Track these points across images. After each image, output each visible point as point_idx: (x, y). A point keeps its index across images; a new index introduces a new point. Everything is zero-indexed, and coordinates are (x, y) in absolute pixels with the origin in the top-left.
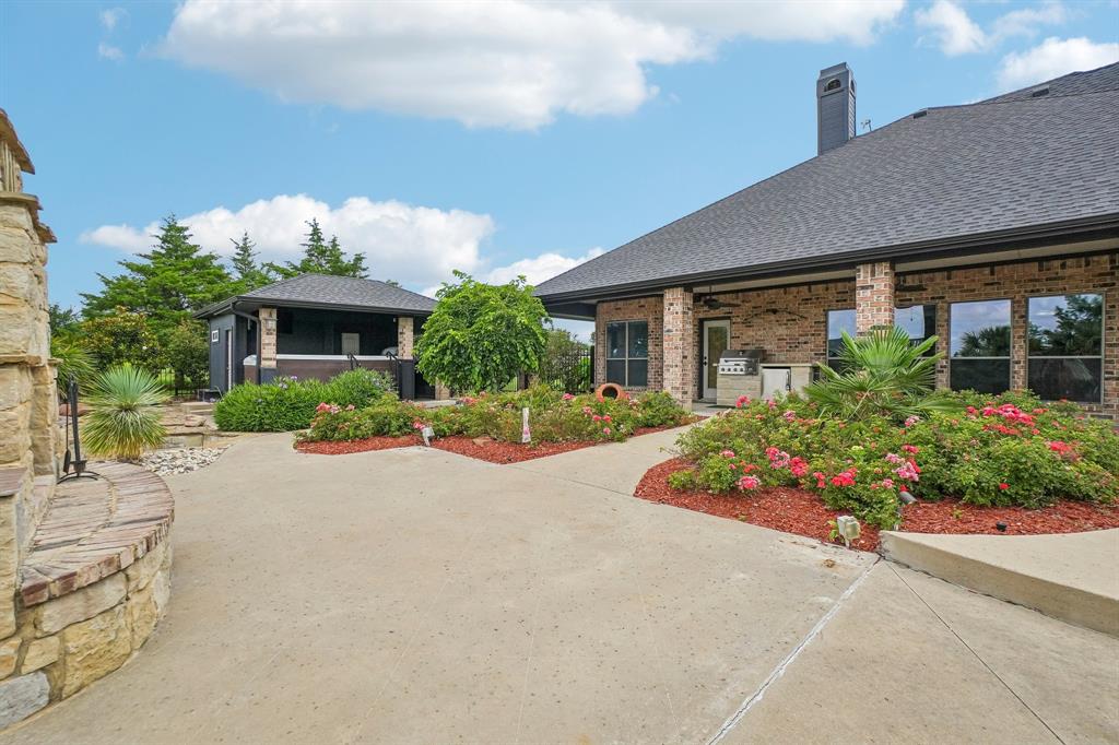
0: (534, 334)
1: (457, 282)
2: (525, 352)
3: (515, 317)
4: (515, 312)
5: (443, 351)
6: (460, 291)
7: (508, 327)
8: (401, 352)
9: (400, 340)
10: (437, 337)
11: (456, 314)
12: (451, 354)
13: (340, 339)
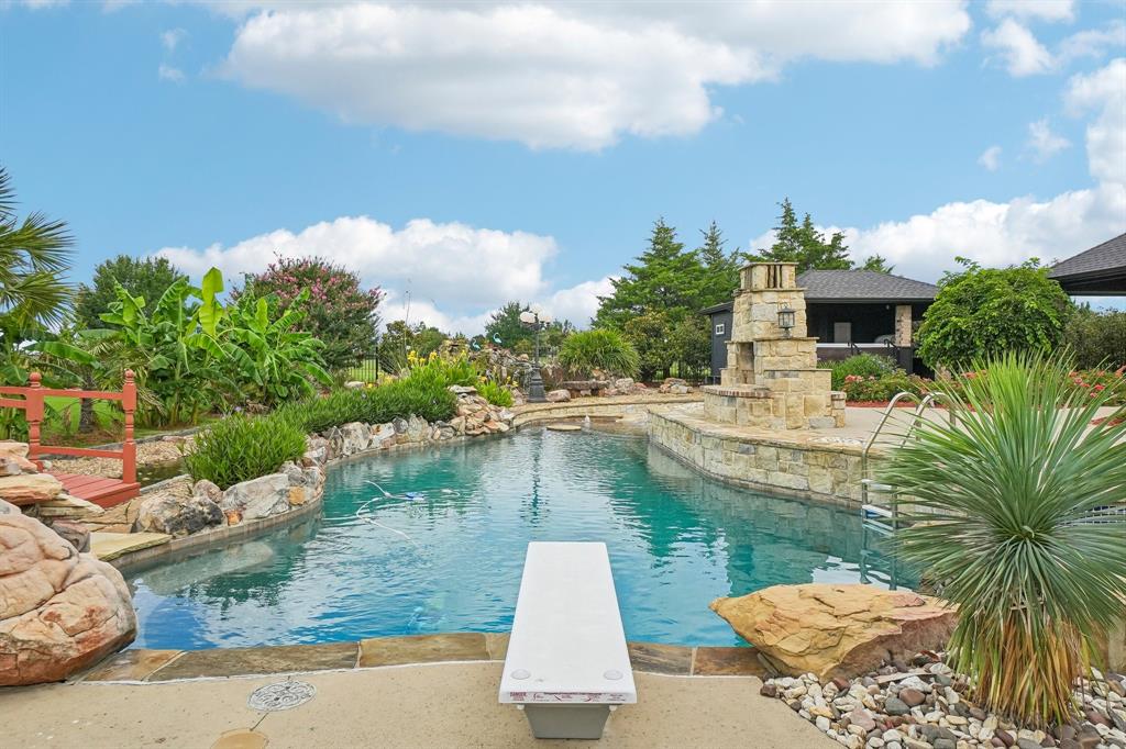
0: (1046, 317)
1: (961, 269)
2: (1035, 336)
3: (1023, 302)
4: (1024, 297)
5: (945, 337)
6: (964, 278)
7: (1015, 312)
8: (898, 339)
9: (897, 327)
10: (939, 324)
11: (959, 302)
12: (953, 339)
13: (833, 328)
